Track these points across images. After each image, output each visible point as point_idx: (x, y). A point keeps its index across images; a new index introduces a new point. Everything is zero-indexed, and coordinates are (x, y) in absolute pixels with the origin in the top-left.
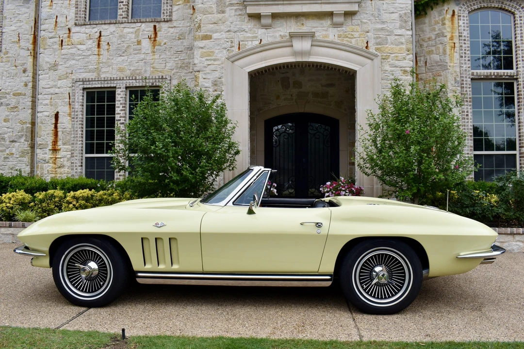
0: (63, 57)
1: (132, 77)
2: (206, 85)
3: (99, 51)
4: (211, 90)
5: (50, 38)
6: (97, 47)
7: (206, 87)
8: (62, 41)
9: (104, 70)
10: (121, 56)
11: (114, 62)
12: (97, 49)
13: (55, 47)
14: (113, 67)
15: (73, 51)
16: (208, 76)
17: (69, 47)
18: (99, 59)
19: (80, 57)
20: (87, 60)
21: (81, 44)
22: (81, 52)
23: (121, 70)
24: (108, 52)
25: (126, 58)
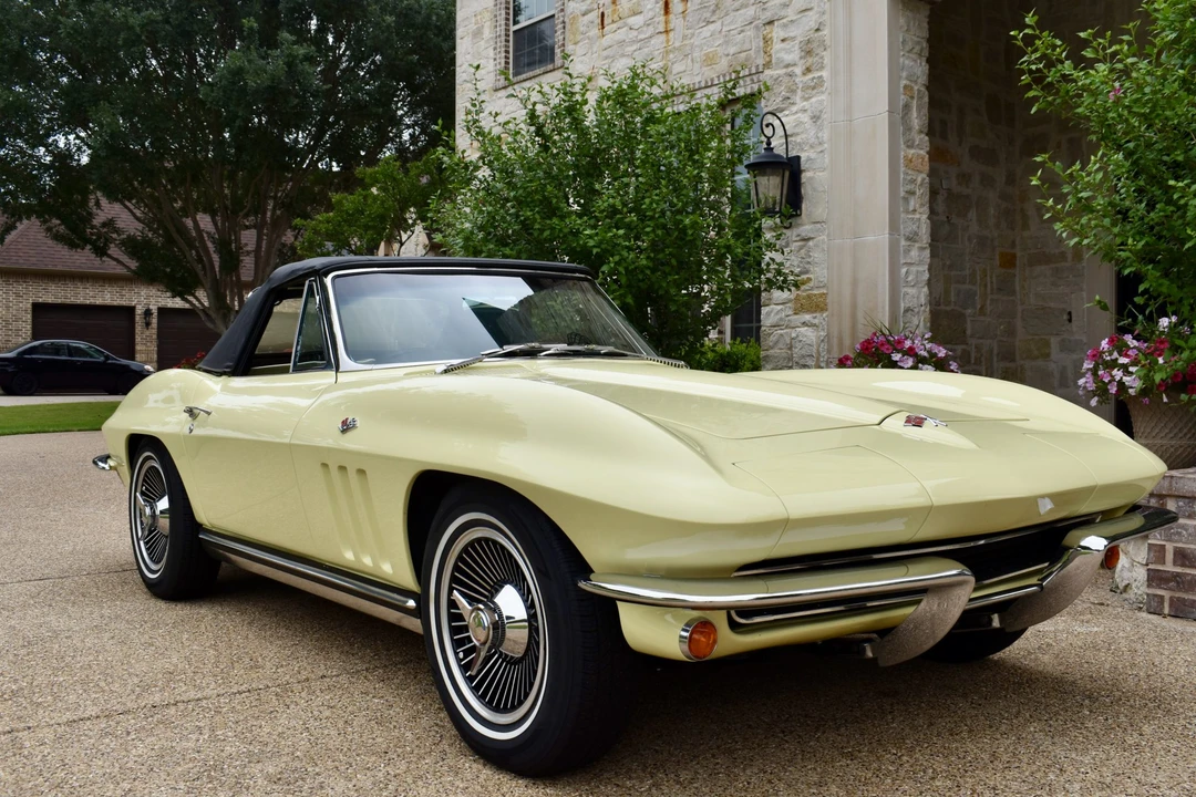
0: (605, 53)
1: (730, 74)
2: (788, 58)
3: (666, 23)
4: (798, 70)
5: (584, 15)
6: (663, 12)
7: (787, 66)
8: (603, 14)
9: (677, 68)
10: (709, 23)
11: (696, 43)
12: (662, 18)
13: (591, 34)
14: (694, 55)
15: (622, 34)
16: (793, 32)
17: (614, 26)
18: (668, 41)
19: (634, 47)
20: (646, 50)
21: (635, 14)
22: (635, 33)
23: (709, 60)
24: (684, 18)
25: (719, 23)
